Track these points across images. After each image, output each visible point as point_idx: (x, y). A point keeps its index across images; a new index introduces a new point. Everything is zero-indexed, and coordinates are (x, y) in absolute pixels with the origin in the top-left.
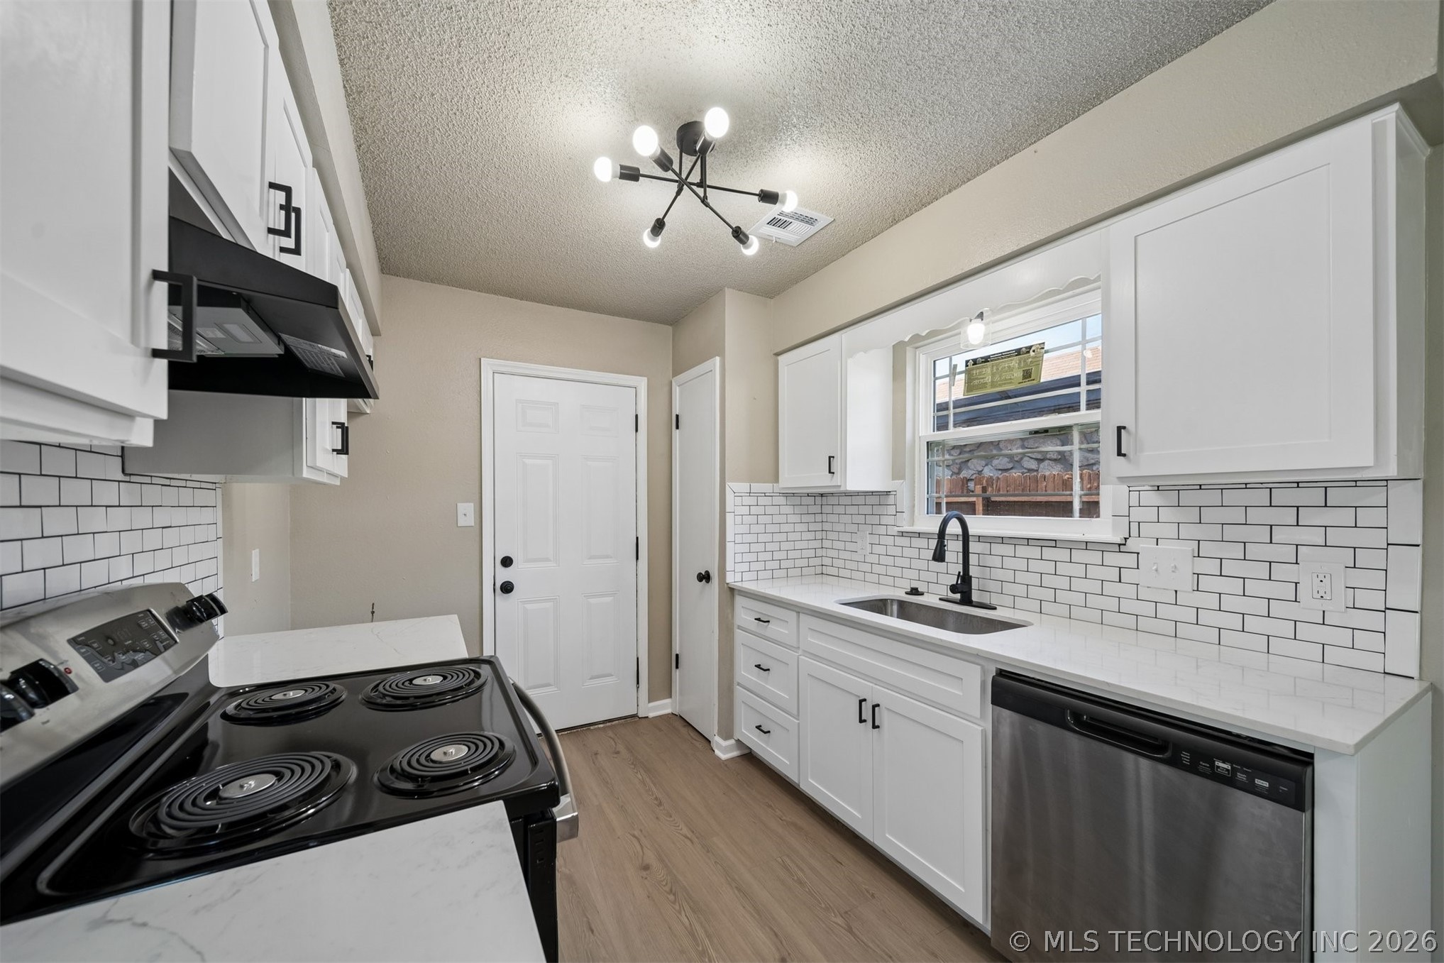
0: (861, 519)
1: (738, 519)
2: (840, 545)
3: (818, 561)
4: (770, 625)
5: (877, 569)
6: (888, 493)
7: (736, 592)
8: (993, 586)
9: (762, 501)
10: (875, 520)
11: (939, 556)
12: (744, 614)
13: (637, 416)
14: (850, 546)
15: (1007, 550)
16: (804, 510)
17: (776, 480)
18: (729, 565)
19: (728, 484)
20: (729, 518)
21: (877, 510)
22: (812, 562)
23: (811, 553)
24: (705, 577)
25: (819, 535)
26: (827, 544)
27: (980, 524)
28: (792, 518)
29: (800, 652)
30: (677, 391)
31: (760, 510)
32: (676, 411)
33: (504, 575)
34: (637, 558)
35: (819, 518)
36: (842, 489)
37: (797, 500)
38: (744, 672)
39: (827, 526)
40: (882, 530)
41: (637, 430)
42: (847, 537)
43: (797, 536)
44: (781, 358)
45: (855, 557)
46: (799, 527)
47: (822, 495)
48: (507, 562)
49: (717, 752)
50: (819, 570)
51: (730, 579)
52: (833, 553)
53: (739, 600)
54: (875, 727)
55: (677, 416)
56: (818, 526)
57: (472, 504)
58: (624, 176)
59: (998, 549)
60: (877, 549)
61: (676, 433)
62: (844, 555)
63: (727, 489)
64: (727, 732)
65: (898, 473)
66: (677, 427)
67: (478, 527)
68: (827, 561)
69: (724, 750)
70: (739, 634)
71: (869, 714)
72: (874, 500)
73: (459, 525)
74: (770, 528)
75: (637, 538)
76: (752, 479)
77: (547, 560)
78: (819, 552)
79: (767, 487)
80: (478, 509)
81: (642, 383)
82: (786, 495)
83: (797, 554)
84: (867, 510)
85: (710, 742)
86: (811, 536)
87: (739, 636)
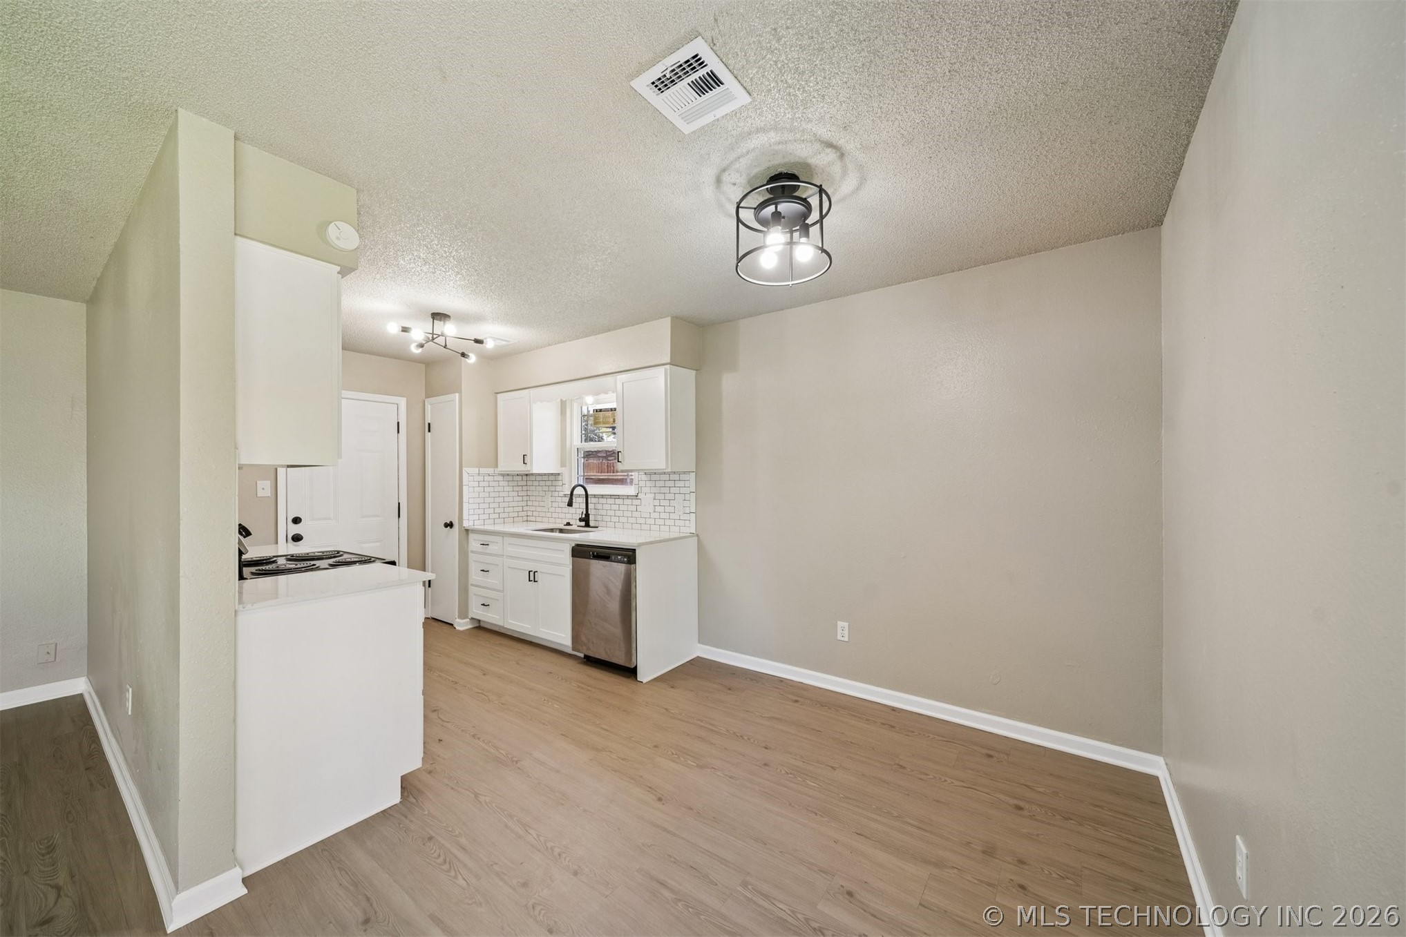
0: (546, 488)
1: (471, 489)
2: (536, 504)
3: (525, 513)
4: (489, 547)
5: (554, 515)
6: (559, 474)
7: (470, 532)
8: (599, 518)
9: (487, 478)
10: (553, 489)
11: (570, 504)
12: (474, 543)
13: (398, 423)
14: (542, 504)
15: (611, 501)
16: (515, 484)
17: (496, 466)
18: (465, 516)
19: (464, 469)
20: (465, 488)
21: (554, 483)
22: (520, 514)
23: (520, 509)
24: (449, 525)
25: (525, 498)
26: (529, 503)
27: (593, 489)
28: (507, 489)
29: (505, 557)
30: (428, 408)
31: (485, 484)
32: (428, 420)
33: (295, 529)
34: (399, 516)
35: (525, 488)
36: (531, 472)
37: (510, 478)
38: (475, 576)
39: (529, 493)
40: (556, 494)
41: (398, 432)
42: (539, 499)
43: (511, 499)
44: (498, 395)
45: (543, 509)
46: (511, 494)
47: (527, 475)
48: (297, 521)
49: (457, 628)
50: (525, 518)
51: (466, 524)
52: (533, 509)
53: (472, 536)
54: (535, 581)
55: (429, 424)
56: (525, 493)
57: (269, 482)
58: (403, 331)
59: (602, 501)
60: (555, 504)
61: (428, 435)
62: (538, 509)
63: (464, 471)
64: (463, 614)
65: (563, 465)
66: (429, 431)
67: (274, 497)
68: (530, 513)
69: (462, 625)
70: (471, 556)
71: (532, 577)
72: (552, 478)
73: (258, 496)
74: (492, 495)
75: (399, 504)
76: (480, 466)
77: (329, 519)
78: (525, 508)
79: (491, 471)
80: (274, 484)
81: (402, 402)
82: (503, 475)
83: (511, 509)
84: (549, 483)
85: (452, 625)
86: (520, 499)
87: (472, 557)
